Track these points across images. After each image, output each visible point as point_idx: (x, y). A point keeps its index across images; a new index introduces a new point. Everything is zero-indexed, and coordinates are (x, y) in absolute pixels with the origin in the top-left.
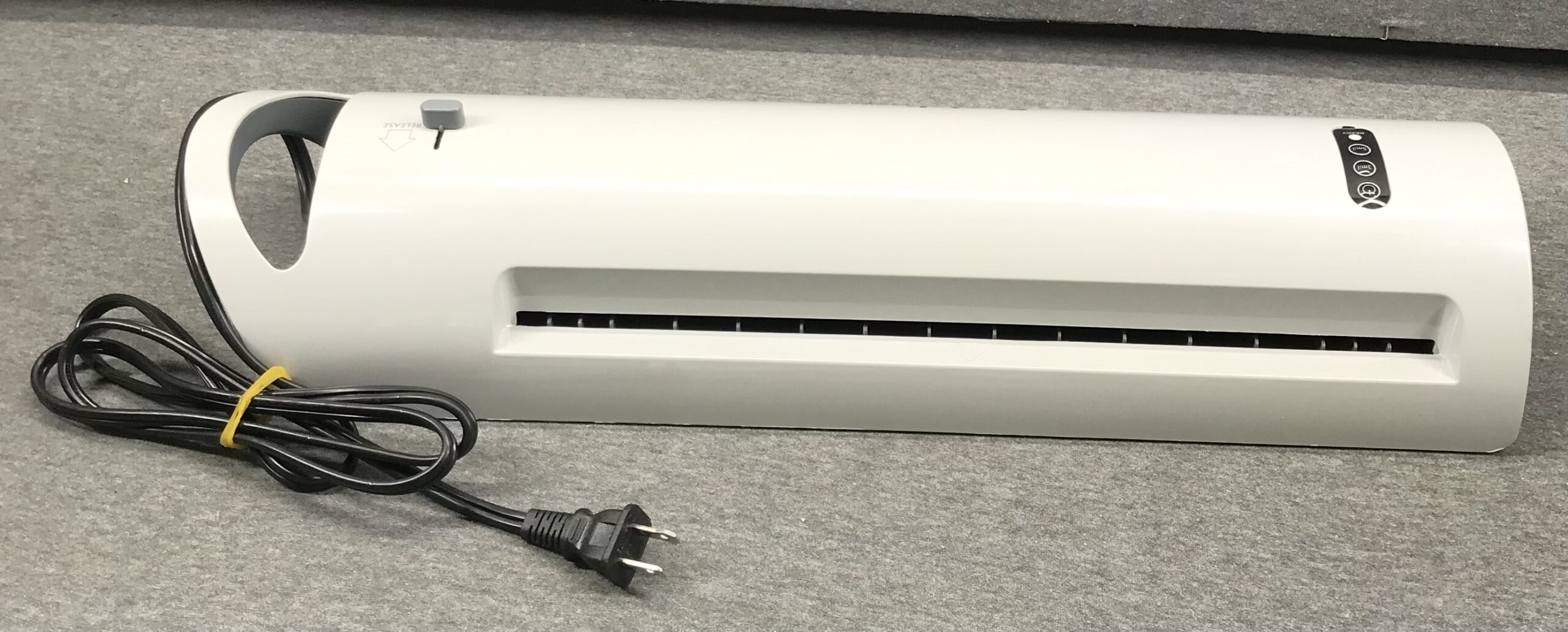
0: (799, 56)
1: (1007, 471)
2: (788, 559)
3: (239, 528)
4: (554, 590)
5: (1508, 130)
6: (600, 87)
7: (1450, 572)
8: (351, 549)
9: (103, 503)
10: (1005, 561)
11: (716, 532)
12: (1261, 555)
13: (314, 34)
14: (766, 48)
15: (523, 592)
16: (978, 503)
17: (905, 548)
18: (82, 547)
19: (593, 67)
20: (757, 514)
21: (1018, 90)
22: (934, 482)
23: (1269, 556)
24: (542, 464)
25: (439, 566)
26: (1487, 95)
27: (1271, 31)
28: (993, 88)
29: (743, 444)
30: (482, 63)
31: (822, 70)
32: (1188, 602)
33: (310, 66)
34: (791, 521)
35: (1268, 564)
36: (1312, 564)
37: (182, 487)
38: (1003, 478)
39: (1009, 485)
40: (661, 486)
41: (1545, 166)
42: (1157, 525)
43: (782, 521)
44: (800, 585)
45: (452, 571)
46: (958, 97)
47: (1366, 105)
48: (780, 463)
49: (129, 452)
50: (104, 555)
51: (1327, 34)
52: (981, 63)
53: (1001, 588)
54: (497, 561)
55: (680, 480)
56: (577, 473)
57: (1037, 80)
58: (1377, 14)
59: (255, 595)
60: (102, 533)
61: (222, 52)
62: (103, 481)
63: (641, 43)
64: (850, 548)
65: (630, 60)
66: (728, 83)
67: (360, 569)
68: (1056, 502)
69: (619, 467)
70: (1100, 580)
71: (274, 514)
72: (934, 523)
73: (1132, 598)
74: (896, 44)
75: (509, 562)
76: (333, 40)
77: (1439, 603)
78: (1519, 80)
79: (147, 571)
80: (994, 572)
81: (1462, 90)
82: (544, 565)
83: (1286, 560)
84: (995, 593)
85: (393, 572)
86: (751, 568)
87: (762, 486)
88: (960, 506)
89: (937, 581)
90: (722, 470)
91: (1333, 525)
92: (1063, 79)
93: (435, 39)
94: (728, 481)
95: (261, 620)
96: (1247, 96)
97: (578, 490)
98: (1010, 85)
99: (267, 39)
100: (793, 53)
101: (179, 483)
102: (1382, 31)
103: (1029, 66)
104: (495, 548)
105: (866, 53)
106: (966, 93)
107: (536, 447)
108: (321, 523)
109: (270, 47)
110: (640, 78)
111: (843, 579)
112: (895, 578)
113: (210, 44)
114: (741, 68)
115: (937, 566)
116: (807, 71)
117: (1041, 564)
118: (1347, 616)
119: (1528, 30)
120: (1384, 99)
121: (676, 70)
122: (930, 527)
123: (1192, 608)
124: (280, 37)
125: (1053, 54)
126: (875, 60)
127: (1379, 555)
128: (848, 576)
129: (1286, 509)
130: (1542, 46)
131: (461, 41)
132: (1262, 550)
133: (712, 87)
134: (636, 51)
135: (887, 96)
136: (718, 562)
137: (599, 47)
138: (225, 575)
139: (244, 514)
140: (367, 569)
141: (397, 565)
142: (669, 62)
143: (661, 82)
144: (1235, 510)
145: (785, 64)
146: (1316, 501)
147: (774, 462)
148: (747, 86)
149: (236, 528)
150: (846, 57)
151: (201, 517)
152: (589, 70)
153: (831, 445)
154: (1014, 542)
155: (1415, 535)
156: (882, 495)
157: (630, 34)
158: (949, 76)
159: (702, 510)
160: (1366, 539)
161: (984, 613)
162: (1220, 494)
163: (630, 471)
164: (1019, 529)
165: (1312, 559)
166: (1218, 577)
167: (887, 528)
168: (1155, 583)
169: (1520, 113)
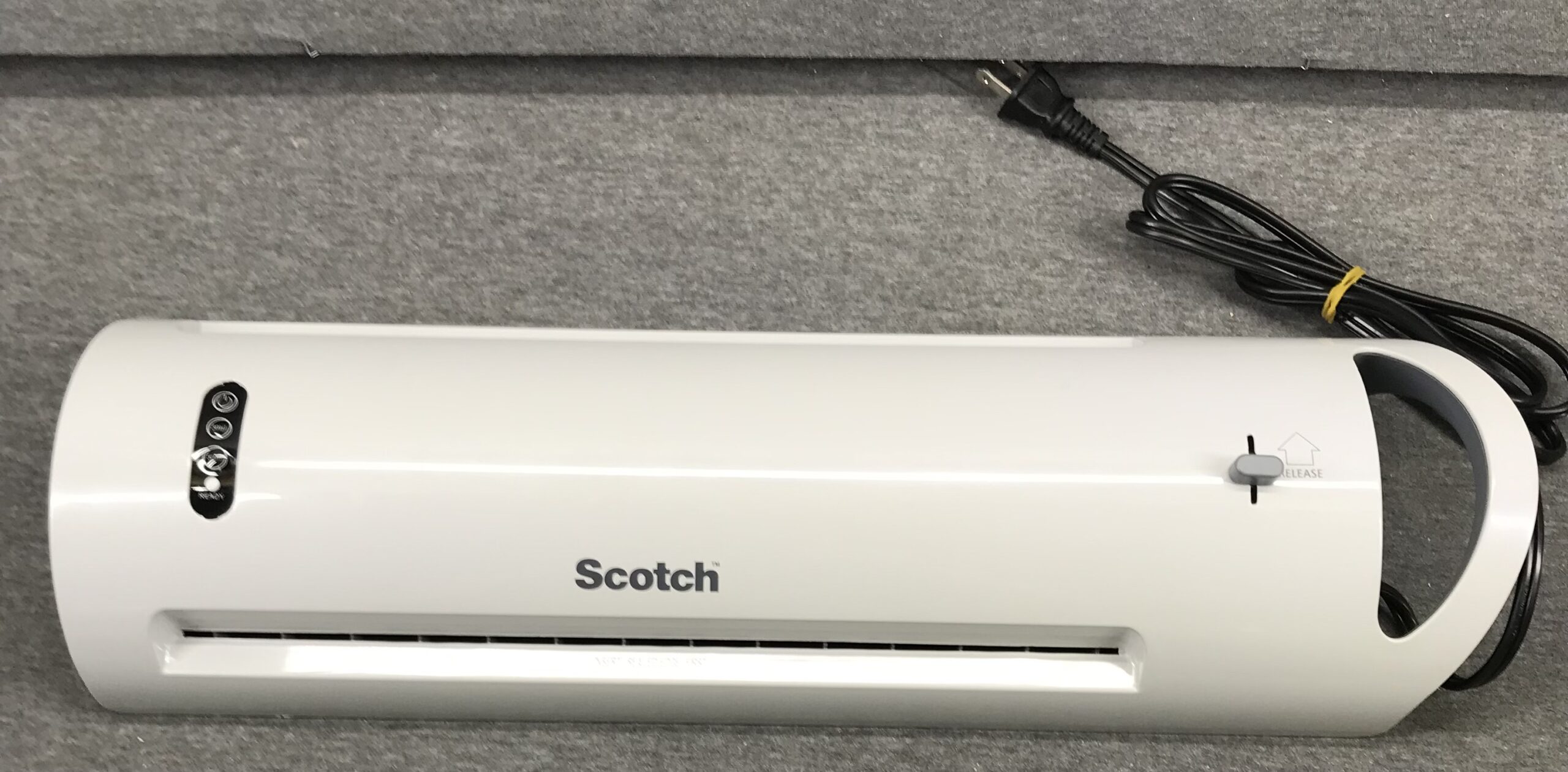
14: (594, 90)
19: (397, 139)
21: (887, 143)
28: (859, 140)
30: (270, 144)
31: (661, 123)
41: (1467, 227)
46: (820, 159)
51: (1239, 65)
58: (1299, 46)
63: (448, 90)
65: (438, 125)
96: (1144, 133)
98: (878, 134)
100: (627, 96)
102: (1302, 62)
103: (898, 100)
105: (710, 90)
114: (567, 125)
116: (645, 126)
120: (1298, 125)
121: (493, 137)
126: (723, 103)
134: (444, 107)
135: (739, 163)
137: (399, 99)
152: (394, 147)
157: (433, 78)
158: (809, 123)
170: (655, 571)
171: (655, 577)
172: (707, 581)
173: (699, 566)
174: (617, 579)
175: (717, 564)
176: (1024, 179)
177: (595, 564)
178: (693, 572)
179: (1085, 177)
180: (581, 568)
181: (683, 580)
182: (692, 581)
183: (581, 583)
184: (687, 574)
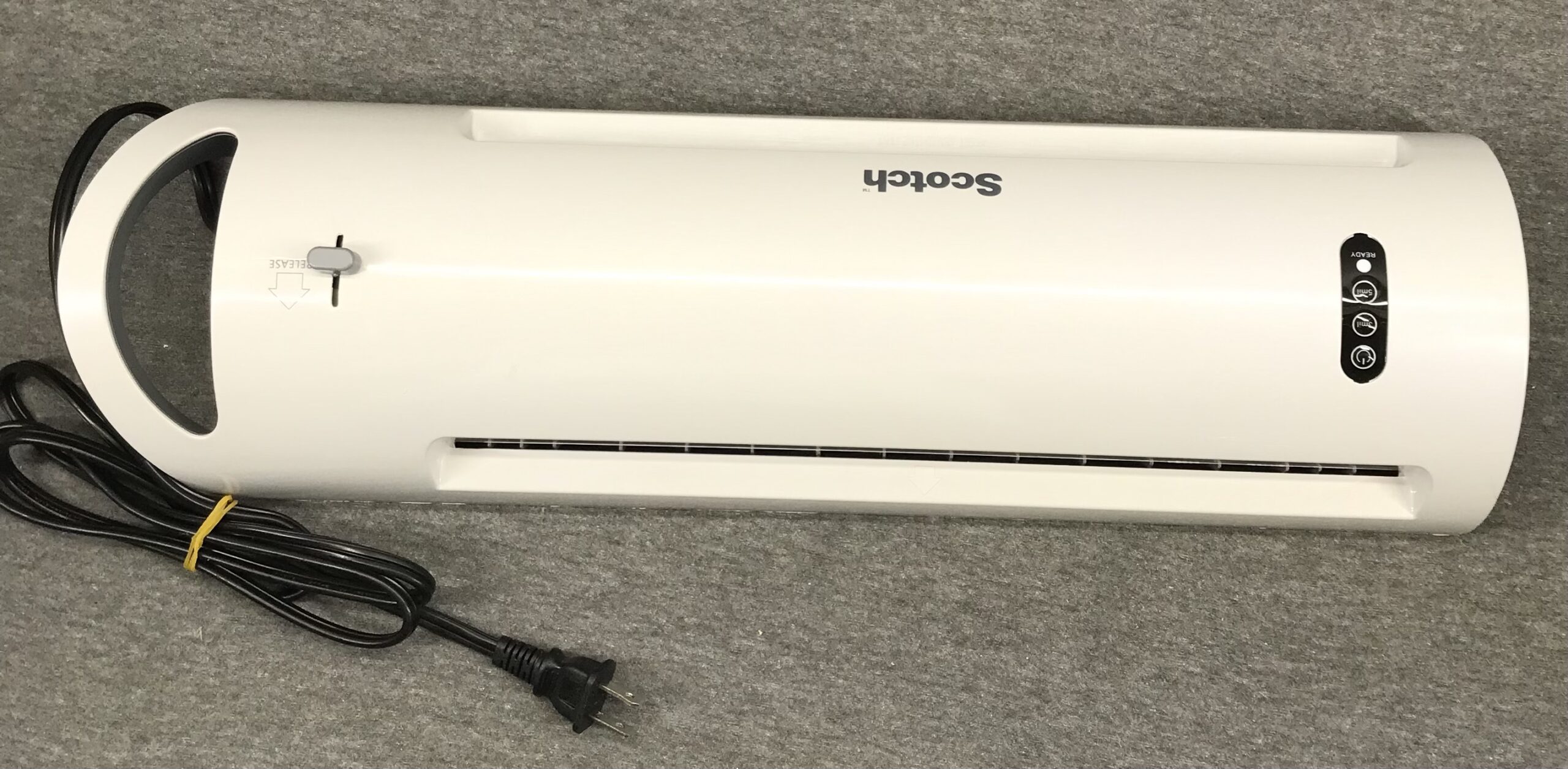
1: (958, 564)
2: (747, 681)
3: (225, 647)
4: (532, 721)
7: (1364, 688)
8: (336, 672)
9: (88, 617)
10: (949, 680)
11: (678, 647)
12: (1191, 669)
15: (503, 724)
16: (929, 606)
17: (857, 666)
18: (81, 673)
20: (716, 624)
22: (886, 579)
23: (1198, 670)
24: (504, 561)
25: (421, 692)
29: (700, 531)
32: (1116, 727)
34: (749, 633)
35: (1196, 680)
36: (1237, 679)
37: (158, 594)
38: (953, 572)
39: (960, 582)
42: (1097, 633)
43: (742, 634)
44: (759, 712)
45: (434, 699)
48: (736, 556)
49: (96, 550)
50: (107, 682)
53: (945, 713)
54: (474, 687)
55: (640, 581)
56: (539, 573)
59: (258, 728)
60: (97, 655)
62: (80, 589)
64: (806, 666)
67: (348, 696)
68: (1004, 604)
69: (579, 564)
70: (1037, 702)
71: (254, 628)
73: (1064, 723)
75: (486, 687)
77: (1346, 725)
79: (151, 701)
80: (939, 695)
82: (518, 690)
83: (1214, 674)
84: (939, 718)
85: (379, 700)
86: (713, 692)
87: (720, 588)
88: (910, 610)
89: (885, 706)
90: (680, 567)
91: (1264, 630)
94: (687, 583)
95: (268, 758)
101: (153, 588)
104: (470, 670)
107: (495, 537)
108: (300, 639)
111: (799, 704)
112: (847, 702)
115: (886, 687)
117: (984, 684)
118: (1260, 741)
122: (881, 638)
123: (1119, 734)
127: (1303, 667)
128: (805, 700)
129: (1223, 607)
132: (1193, 662)
136: (682, 685)
138: (223, 704)
139: (225, 629)
140: (354, 697)
141: (381, 691)
144: (1175, 612)
146: (1254, 600)
147: (731, 554)
149: (221, 646)
151: (185, 634)
153: (788, 531)
154: (961, 656)
155: (1340, 641)
156: (836, 597)
159: (663, 619)
160: (1293, 647)
161: (928, 744)
162: (1162, 591)
163: (591, 571)
165: (1238, 673)
166: (1147, 696)
167: (841, 641)
168: (1088, 704)
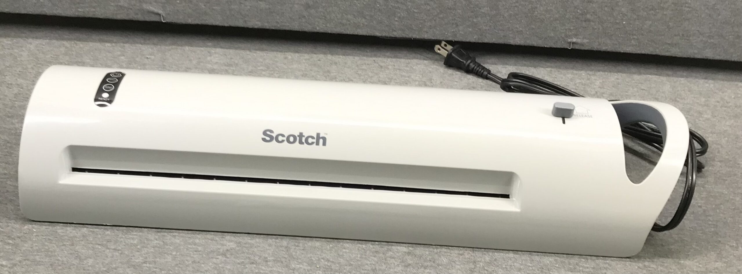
0: (292, 54)
5: (629, 90)
6: (196, 68)
11: (263, 267)
13: (54, 41)
14: (276, 51)
19: (192, 59)
21: (398, 70)
26: (618, 75)
27: (517, 44)
28: (386, 69)
30: (138, 57)
31: (304, 61)
33: (53, 56)
34: (300, 263)
40: (237, 248)
43: (296, 263)
47: (562, 78)
51: (543, 46)
52: (380, 58)
55: (247, 246)
57: (407, 66)
58: (566, 36)
61: (9, 49)
63: (216, 48)
65: (211, 56)
66: (259, 67)
72: (369, 263)
74: (339, 50)
76: (64, 44)
78: (633, 69)
81: (606, 73)
87: (286, 247)
88: (381, 255)
92: (419, 66)
93: (114, 44)
97: (196, 251)
98: (394, 68)
99: (31, 44)
100: (290, 53)
102: (568, 45)
103: (403, 60)
105: (325, 53)
106: (374, 72)
109: (32, 47)
110: (215, 64)
113: (3, 45)
114: (265, 59)
116: (297, 61)
119: (636, 45)
120: (570, 75)
121: (233, 60)
122: (367, 264)
124: (37, 42)
125: (414, 55)
126: (329, 57)
130: (643, 52)
131: (127, 45)
133: (250, 68)
134: (213, 52)
135: (335, 73)
137: (194, 48)
142: (229, 57)
143: (225, 65)
145: (286, 58)
148: (268, 68)
150: (315, 55)
157: (210, 44)
158: (365, 64)
159: (257, 258)
164: (409, 265)
167: (346, 265)
169: (634, 83)
170: (298, 136)
171: (298, 138)
172: (321, 141)
173: (318, 135)
174: (280, 138)
175: (326, 134)
176: (456, 83)
177: (271, 131)
178: (315, 137)
179: (482, 84)
180: (265, 133)
181: (310, 140)
182: (315, 141)
183: (264, 140)
184: (313, 138)
